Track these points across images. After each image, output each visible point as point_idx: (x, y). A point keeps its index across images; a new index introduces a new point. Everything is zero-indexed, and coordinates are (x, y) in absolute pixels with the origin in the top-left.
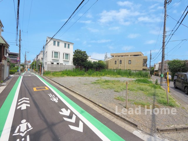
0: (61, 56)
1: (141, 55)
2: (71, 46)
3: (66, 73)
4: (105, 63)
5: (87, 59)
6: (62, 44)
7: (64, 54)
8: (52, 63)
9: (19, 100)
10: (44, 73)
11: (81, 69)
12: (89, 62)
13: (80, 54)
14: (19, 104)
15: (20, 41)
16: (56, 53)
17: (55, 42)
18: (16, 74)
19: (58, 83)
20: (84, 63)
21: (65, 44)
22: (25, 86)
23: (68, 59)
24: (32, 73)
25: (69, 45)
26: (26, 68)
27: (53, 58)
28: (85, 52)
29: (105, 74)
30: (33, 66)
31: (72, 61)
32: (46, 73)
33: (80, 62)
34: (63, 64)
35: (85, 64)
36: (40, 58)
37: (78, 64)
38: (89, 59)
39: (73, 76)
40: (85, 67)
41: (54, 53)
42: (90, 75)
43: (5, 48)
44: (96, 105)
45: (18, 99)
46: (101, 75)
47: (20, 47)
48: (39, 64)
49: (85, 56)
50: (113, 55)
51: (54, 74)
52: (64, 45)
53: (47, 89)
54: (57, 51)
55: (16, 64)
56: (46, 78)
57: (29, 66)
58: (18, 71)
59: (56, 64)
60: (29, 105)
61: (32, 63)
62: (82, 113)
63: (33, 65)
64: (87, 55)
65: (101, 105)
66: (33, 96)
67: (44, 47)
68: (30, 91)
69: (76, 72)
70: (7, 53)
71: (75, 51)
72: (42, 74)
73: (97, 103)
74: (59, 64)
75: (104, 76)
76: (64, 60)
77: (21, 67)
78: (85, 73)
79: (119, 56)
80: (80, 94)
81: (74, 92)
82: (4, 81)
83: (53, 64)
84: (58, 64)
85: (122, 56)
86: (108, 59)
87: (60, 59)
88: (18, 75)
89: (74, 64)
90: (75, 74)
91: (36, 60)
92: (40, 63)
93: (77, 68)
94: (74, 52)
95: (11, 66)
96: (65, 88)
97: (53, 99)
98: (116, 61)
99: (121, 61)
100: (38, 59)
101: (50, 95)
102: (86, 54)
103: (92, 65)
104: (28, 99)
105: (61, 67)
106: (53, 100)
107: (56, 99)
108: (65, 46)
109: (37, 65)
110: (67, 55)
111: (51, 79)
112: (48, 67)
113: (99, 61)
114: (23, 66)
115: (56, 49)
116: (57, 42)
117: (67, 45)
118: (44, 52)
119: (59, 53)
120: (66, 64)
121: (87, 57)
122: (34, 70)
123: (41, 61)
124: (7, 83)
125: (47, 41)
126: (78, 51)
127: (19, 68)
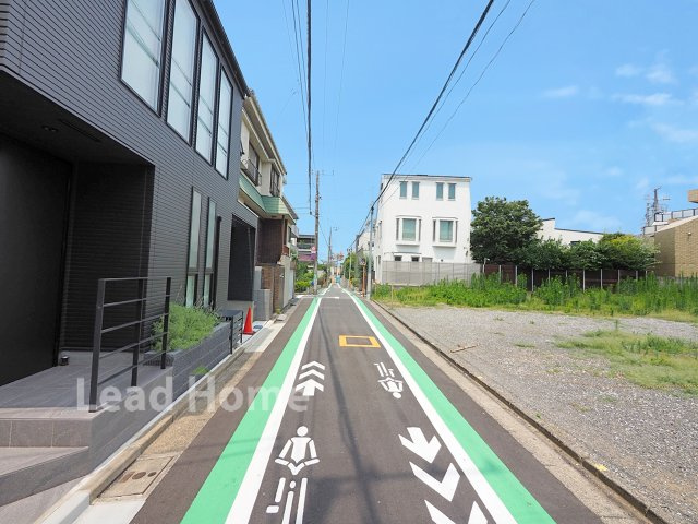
0: (427, 229)
2: (463, 191)
3: (446, 293)
4: (650, 247)
5: (533, 232)
6: (428, 189)
7: (435, 222)
8: (398, 259)
9: (304, 367)
10: (373, 292)
11: (508, 277)
12: (546, 245)
13: (502, 217)
14: (302, 376)
15: (317, 201)
16: (409, 222)
17: (403, 184)
18: (308, 291)
19: (410, 329)
20: (518, 250)
21: (440, 186)
22: (322, 327)
23: (450, 239)
24: (344, 290)
25: (452, 186)
26: (332, 277)
27: (401, 242)
28: (524, 203)
29: (648, 305)
31: (468, 245)
33: (502, 247)
34: (434, 260)
35: (525, 257)
36: (364, 242)
37: (492, 258)
38: (547, 233)
39: (470, 305)
40: (526, 269)
42: (552, 303)
44: (568, 457)
45: (302, 364)
46: (625, 309)
47: (317, 219)
48: (362, 264)
49: (525, 219)
51: (404, 295)
52: (434, 189)
53: (375, 344)
54: (410, 214)
55: (310, 264)
56: (377, 308)
57: (339, 271)
58: (313, 284)
59: (410, 260)
60: (321, 388)
62: (489, 469)
63: (348, 265)
64: (532, 216)
65: (601, 468)
66: (336, 362)
67: (372, 209)
68: (330, 344)
69: (484, 289)
70: (292, 235)
71: (480, 206)
72: (368, 295)
73: (580, 452)
74: (420, 260)
75: (639, 313)
76: (438, 243)
77: (320, 274)
78: (529, 297)
80: (492, 386)
81: (468, 373)
82: (283, 310)
83: (398, 263)
84: (415, 259)
86: (673, 220)
87: (422, 243)
88: (311, 296)
89: (477, 258)
90: (480, 297)
91: (354, 250)
92: (363, 260)
93: (488, 272)
94: (474, 212)
95: (300, 270)
96: (433, 352)
97: (386, 383)
100: (359, 247)
101: (381, 368)
102: (528, 213)
103: (565, 258)
104: (323, 367)
105: (427, 270)
106: (386, 388)
107: (397, 384)
108: (440, 195)
109: (356, 267)
110: (447, 224)
111: (393, 313)
112: (385, 273)
113: (607, 238)
114: (324, 268)
115: (409, 207)
116: (410, 185)
117: (446, 189)
118: (373, 226)
119: (417, 222)
120: (445, 261)
121: (534, 224)
122: (349, 281)
123: (366, 253)
124: (287, 314)
125: (381, 188)
126: (492, 203)
127: (315, 277)
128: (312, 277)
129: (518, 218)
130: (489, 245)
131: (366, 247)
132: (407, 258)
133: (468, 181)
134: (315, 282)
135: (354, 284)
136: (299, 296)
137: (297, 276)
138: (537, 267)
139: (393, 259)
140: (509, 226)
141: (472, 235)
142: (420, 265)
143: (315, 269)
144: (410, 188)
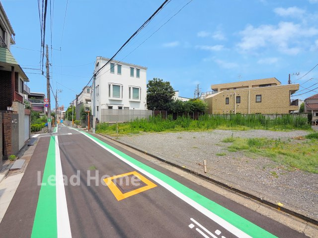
0: (126, 92)
1: (276, 84)
2: (143, 73)
3: (137, 126)
5: (171, 97)
6: (126, 70)
7: (130, 88)
8: (110, 108)
12: (177, 102)
13: (161, 88)
15: (47, 67)
16: (117, 87)
17: (112, 66)
18: (43, 131)
20: (167, 104)
21: (132, 69)
23: (138, 97)
25: (138, 70)
26: (58, 120)
27: (112, 98)
28: (168, 83)
30: (69, 115)
31: (146, 101)
32: (101, 128)
33: (161, 102)
34: (130, 109)
35: (170, 107)
37: (157, 107)
38: (176, 97)
40: (170, 112)
41: (111, 87)
43: (20, 77)
47: (48, 79)
48: (86, 111)
49: (169, 90)
50: (215, 88)
52: (129, 70)
54: (117, 82)
55: (41, 113)
57: (62, 116)
59: (117, 108)
61: (68, 109)
63: (71, 113)
64: (172, 89)
69: (155, 122)
71: (150, 82)
74: (123, 108)
76: (132, 99)
77: (52, 118)
79: (228, 89)
83: (111, 110)
84: (120, 108)
85: (235, 88)
87: (123, 100)
89: (149, 108)
90: (154, 126)
92: (88, 108)
93: (156, 114)
94: (147, 85)
95: (33, 116)
98: (227, 99)
99: (238, 97)
100: (79, 102)
102: (170, 87)
103: (183, 108)
105: (127, 114)
108: (132, 74)
110: (136, 90)
112: (103, 116)
114: (53, 115)
115: (115, 79)
116: (116, 66)
117: (135, 71)
118: (92, 88)
119: (121, 87)
120: (135, 109)
121: (172, 92)
122: (72, 123)
123: (85, 105)
124: (26, 158)
125: (97, 65)
126: (156, 81)
127: (49, 120)
128: (45, 121)
129: (167, 89)
130: (155, 101)
131: (84, 101)
132: (115, 107)
133: (145, 69)
134: (49, 123)
135: (77, 124)
136: (35, 136)
138: (174, 112)
139: (107, 108)
140: (164, 94)
141: (148, 96)
142: (123, 111)
143: (49, 115)
144: (116, 68)
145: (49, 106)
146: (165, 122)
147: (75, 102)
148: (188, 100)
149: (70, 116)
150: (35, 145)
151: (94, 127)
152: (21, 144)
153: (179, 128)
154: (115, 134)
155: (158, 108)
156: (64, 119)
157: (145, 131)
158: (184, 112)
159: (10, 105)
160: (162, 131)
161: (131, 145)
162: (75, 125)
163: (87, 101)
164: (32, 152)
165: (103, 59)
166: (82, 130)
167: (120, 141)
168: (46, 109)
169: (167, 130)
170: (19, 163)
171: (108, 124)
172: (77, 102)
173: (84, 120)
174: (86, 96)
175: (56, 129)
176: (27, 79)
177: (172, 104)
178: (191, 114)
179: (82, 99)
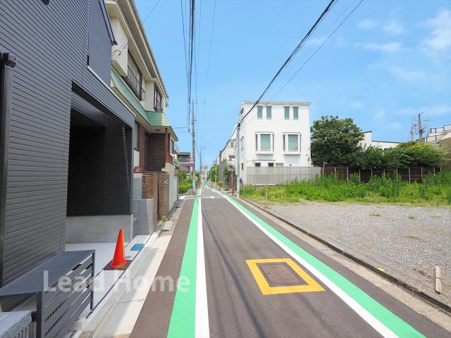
2: (303, 112)
3: (296, 190)
5: (356, 142)
6: (278, 112)
7: (284, 136)
8: (258, 165)
10: (241, 192)
11: (342, 177)
12: (368, 152)
13: (336, 131)
15: (193, 123)
16: (266, 136)
17: (260, 109)
18: (188, 193)
20: (349, 156)
21: (287, 109)
23: (297, 148)
24: (213, 190)
25: (296, 109)
26: (202, 181)
27: (260, 152)
28: (350, 120)
31: (309, 153)
32: (247, 192)
33: (337, 153)
34: (284, 165)
35: (354, 160)
37: (329, 162)
38: (367, 143)
40: (355, 169)
41: (259, 137)
43: (171, 138)
47: (193, 136)
48: (229, 170)
49: (351, 132)
52: (282, 111)
54: (266, 130)
55: (187, 173)
57: (206, 176)
58: (192, 187)
59: (267, 165)
63: (214, 173)
64: (356, 130)
67: (239, 125)
69: (326, 186)
70: (174, 152)
71: (315, 124)
72: (238, 195)
74: (275, 165)
76: (287, 152)
77: (196, 178)
83: (258, 168)
84: (271, 165)
86: (445, 131)
87: (275, 153)
88: (191, 197)
89: (315, 163)
90: (324, 192)
92: (231, 167)
93: (327, 173)
94: (312, 130)
95: (181, 177)
100: (222, 159)
102: (354, 127)
103: (384, 161)
105: (280, 173)
108: (287, 116)
109: (221, 172)
110: (294, 137)
112: (249, 176)
114: (198, 175)
115: (264, 125)
116: (261, 107)
117: (291, 111)
119: (271, 136)
120: (293, 165)
121: (358, 135)
122: (215, 184)
123: (229, 163)
124: (173, 220)
125: (242, 112)
126: (327, 121)
127: (194, 181)
128: (190, 181)
129: (346, 131)
130: (326, 152)
131: (228, 158)
132: (264, 164)
133: (307, 105)
134: (194, 184)
135: (220, 186)
136: (182, 198)
137: (179, 181)
138: (364, 168)
139: (254, 165)
140: (341, 139)
141: (312, 145)
142: (275, 169)
143: (194, 175)
144: (264, 111)
145: (193, 165)
146: (344, 187)
147: (218, 159)
148: (394, 146)
149: (213, 176)
150: (182, 207)
151: (238, 190)
152: (171, 206)
153: (376, 196)
154: (264, 200)
155: (332, 162)
156: (208, 179)
157: (308, 199)
158: (385, 167)
159: (164, 167)
160: (338, 200)
161: (285, 219)
162: (218, 187)
163: (231, 157)
164: (179, 214)
165: (249, 103)
166: (225, 193)
167: (271, 212)
168: (191, 168)
169: (348, 199)
170: (168, 225)
171: (255, 187)
172: (220, 160)
173: (228, 180)
174: (230, 151)
175: (200, 191)
176: (176, 139)
177: (359, 155)
178: (402, 171)
179: (225, 156)
